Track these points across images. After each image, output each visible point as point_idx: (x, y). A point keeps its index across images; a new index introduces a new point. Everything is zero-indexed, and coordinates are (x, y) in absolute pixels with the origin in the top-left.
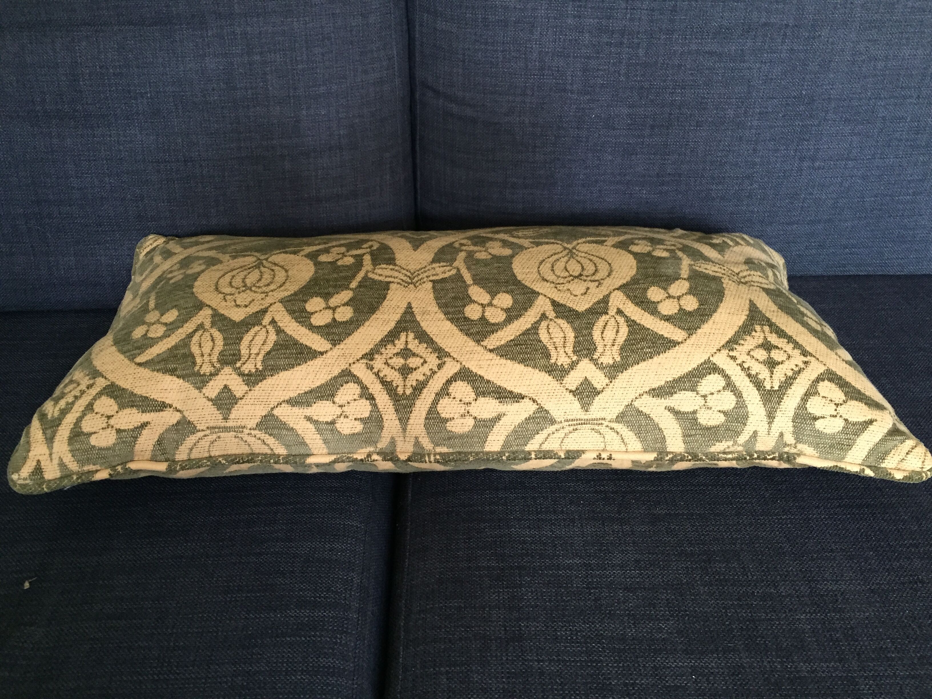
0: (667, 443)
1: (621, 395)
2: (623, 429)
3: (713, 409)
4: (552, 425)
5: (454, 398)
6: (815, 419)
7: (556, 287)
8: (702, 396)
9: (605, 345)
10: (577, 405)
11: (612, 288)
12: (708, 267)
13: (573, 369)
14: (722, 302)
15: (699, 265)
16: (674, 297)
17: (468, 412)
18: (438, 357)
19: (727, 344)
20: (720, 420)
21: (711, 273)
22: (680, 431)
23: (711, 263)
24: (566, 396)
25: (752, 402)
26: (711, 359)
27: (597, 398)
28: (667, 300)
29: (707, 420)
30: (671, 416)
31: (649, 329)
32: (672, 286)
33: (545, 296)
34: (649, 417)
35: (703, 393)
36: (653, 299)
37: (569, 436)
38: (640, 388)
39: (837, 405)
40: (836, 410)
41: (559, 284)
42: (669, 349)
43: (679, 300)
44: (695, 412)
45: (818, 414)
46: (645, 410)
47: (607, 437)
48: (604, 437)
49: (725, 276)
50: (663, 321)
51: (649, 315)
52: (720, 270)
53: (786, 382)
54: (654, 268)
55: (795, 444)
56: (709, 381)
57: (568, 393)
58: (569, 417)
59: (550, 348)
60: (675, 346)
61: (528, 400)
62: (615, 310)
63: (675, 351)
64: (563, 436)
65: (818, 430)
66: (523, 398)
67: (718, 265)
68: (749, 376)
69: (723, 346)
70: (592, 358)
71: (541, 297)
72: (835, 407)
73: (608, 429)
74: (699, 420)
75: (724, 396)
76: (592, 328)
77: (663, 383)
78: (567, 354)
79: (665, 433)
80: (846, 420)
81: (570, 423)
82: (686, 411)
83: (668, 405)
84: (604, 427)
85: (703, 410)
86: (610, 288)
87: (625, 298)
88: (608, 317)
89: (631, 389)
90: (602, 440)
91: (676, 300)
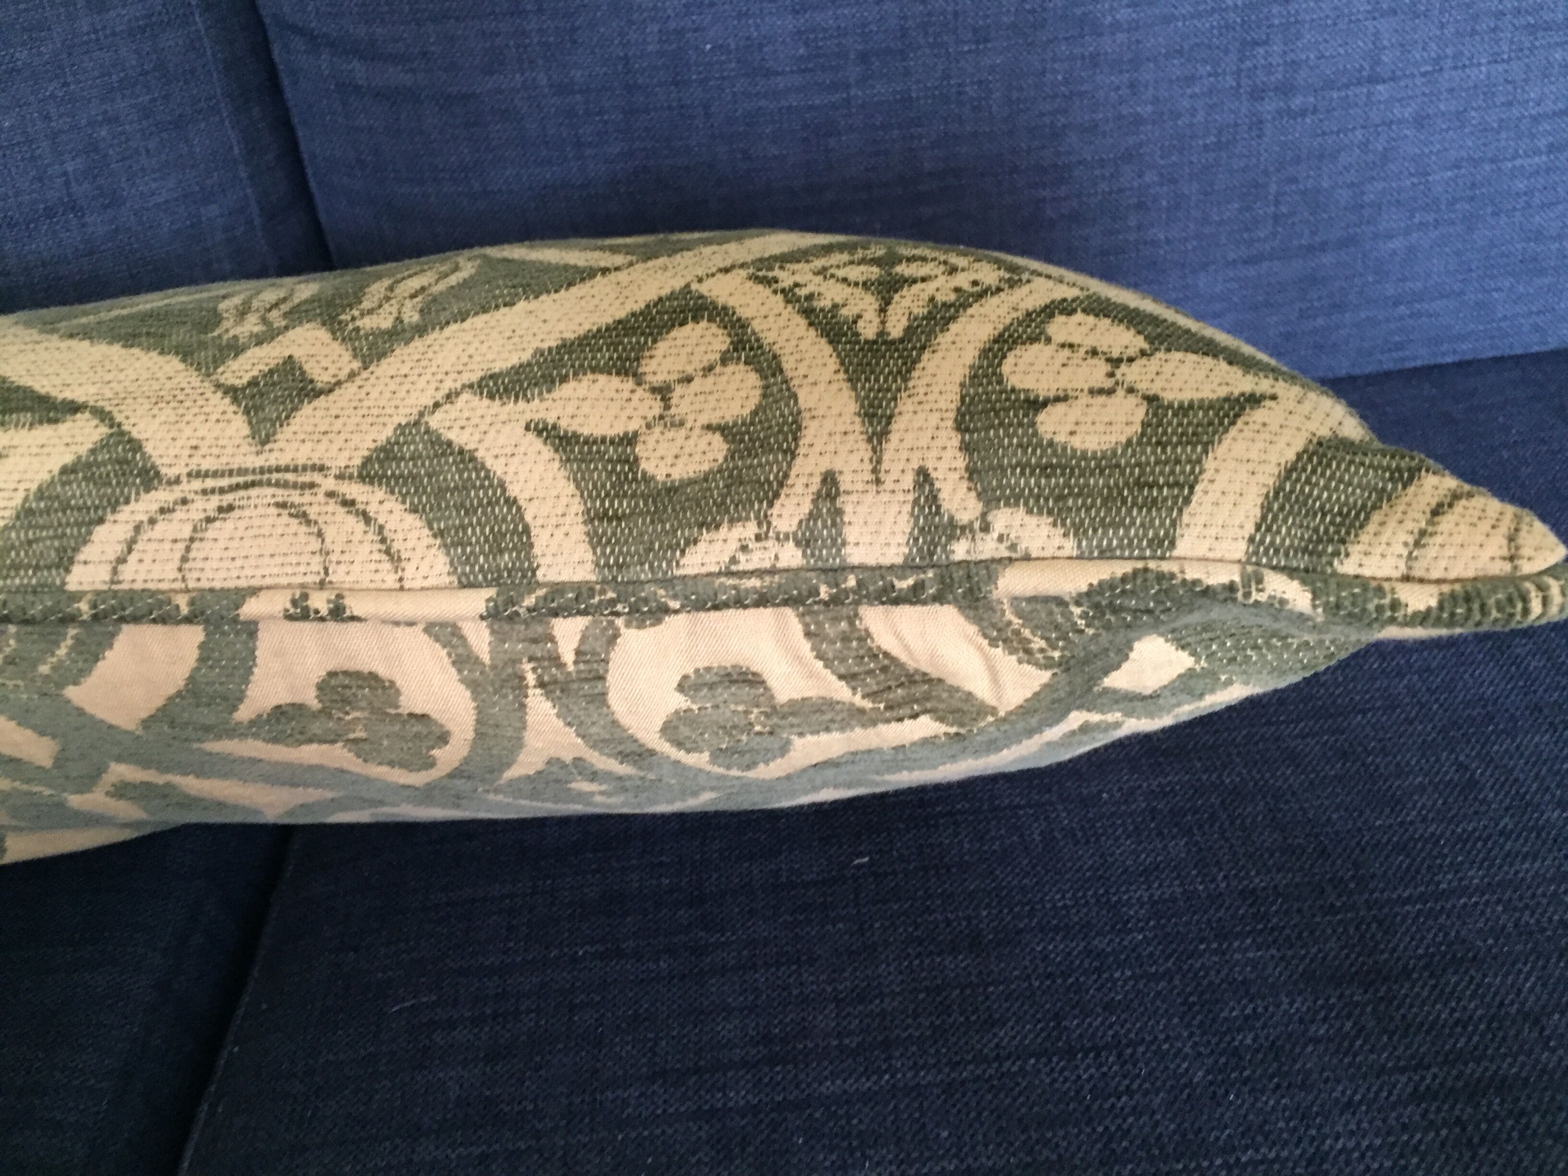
0: (537, 551)
1: (388, 395)
2: (387, 506)
3: (689, 425)
4: (148, 490)
6: (1036, 405)
8: (654, 390)
10: (239, 425)
13: (260, 344)
19: (756, 261)
20: (710, 456)
22: (577, 507)
24: (212, 402)
25: (810, 379)
26: (694, 287)
27: (307, 409)
29: (669, 460)
30: (547, 452)
34: (473, 459)
35: (658, 380)
37: (210, 534)
38: (451, 375)
39: (1116, 362)
40: (1111, 375)
42: (572, 284)
44: (630, 440)
45: (1043, 387)
46: (459, 437)
47: (330, 533)
48: (320, 534)
53: (930, 317)
55: (984, 515)
56: (679, 342)
57: (219, 394)
58: (207, 464)
60: (592, 277)
61: (86, 415)
63: (589, 285)
64: (186, 531)
65: (1051, 443)
66: (73, 412)
68: (808, 312)
69: (743, 264)
72: (1108, 368)
73: (333, 506)
74: (643, 465)
75: (724, 378)
77: (526, 356)
79: (528, 518)
80: (1151, 400)
81: (210, 483)
82: (598, 432)
83: (536, 417)
84: (321, 497)
85: (657, 430)
89: (423, 379)
90: (315, 545)
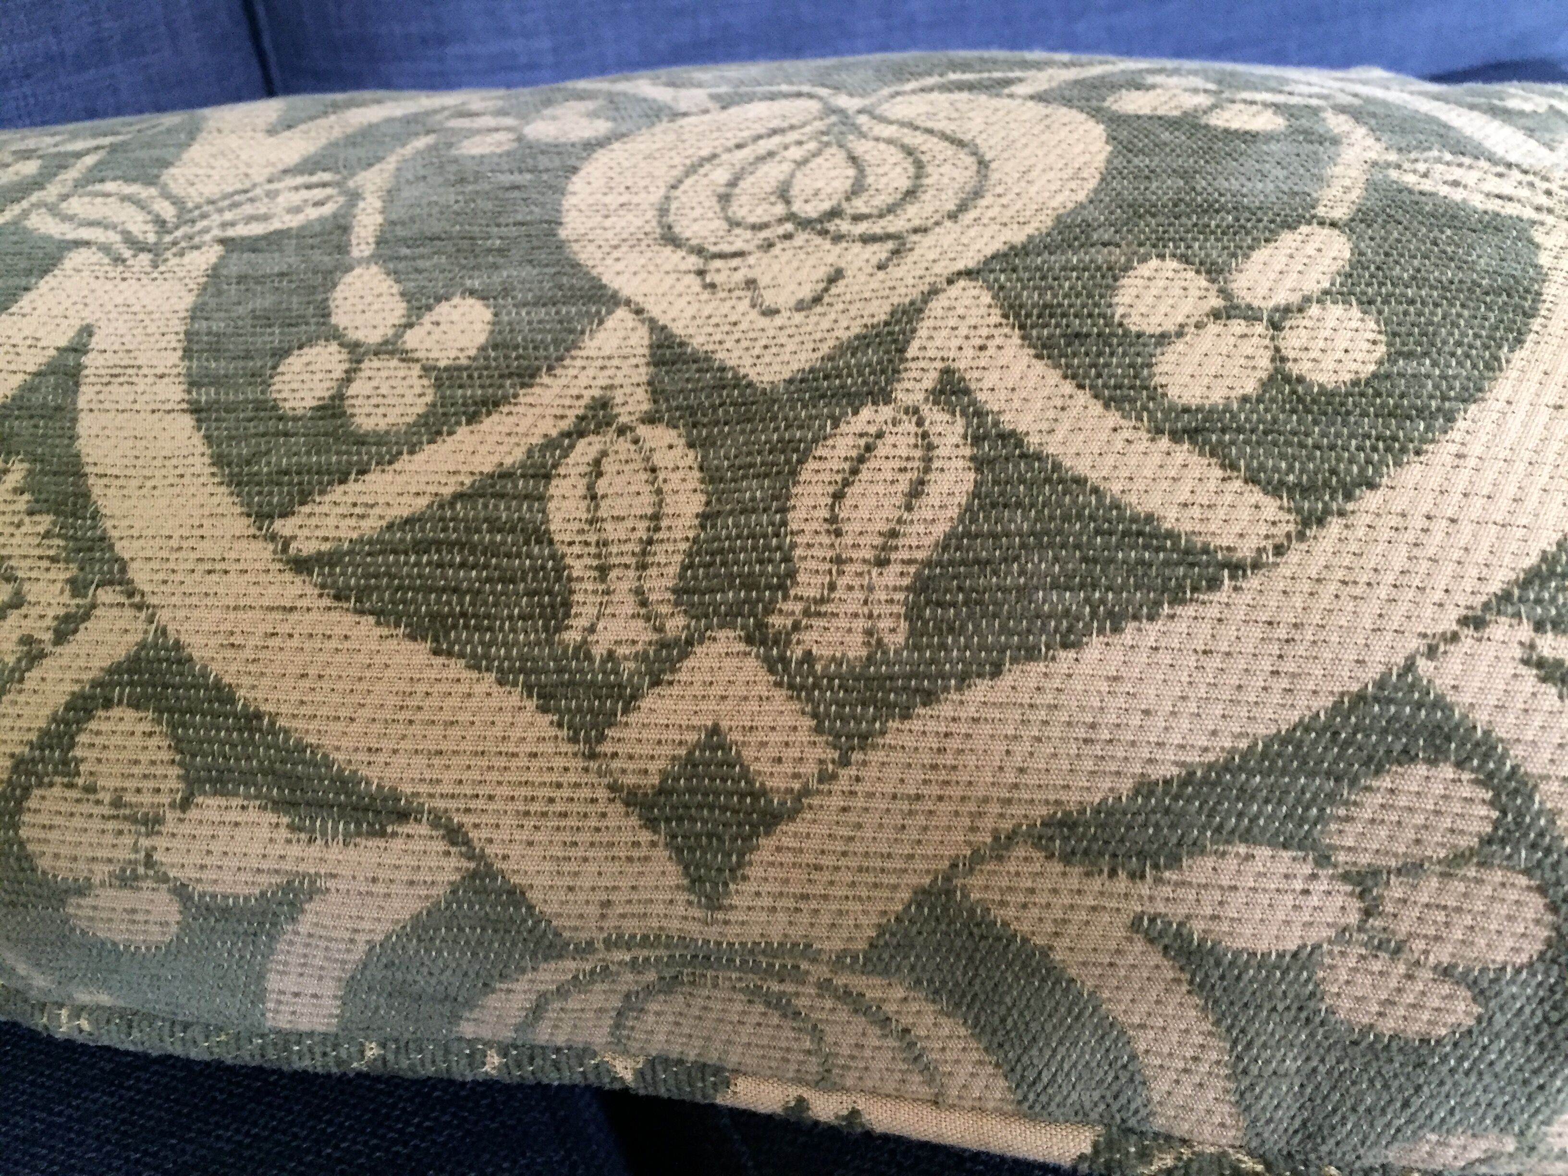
1: (891, 835)
2: (909, 1006)
3: (1409, 957)
4: (545, 958)
5: (90, 789)
7: (701, 273)
8: (1350, 877)
9: (838, 560)
10: (662, 869)
11: (944, 268)
12: (1470, 177)
13: (656, 683)
14: (1519, 341)
15: (1422, 167)
16: (1251, 315)
17: (149, 862)
18: (72, 581)
19: (1525, 584)
20: (1444, 1018)
21: (1478, 202)
22: (1215, 1050)
23: (1483, 163)
24: (611, 822)
26: (1424, 666)
27: (766, 844)
28: (1213, 328)
29: (1376, 1004)
30: (1168, 967)
31: (1080, 481)
32: (1259, 256)
33: (639, 312)
34: (1046, 960)
35: (1355, 861)
36: (1134, 324)
38: (994, 809)
41: (721, 256)
42: (1177, 600)
43: (1276, 326)
44: (1303, 961)
47: (829, 1032)
49: (1550, 220)
50: (1164, 442)
51: (1097, 408)
52: (1524, 193)
54: (1185, 175)
56: (1399, 800)
57: (619, 806)
59: (578, 568)
60: (1214, 584)
61: (424, 829)
62: (930, 381)
63: (1213, 612)
66: (403, 816)
67: (1516, 174)
69: (1505, 597)
70: (761, 626)
71: (621, 313)
73: (830, 1000)
74: (1328, 1002)
75: (1482, 891)
76: (793, 473)
77: (1124, 788)
78: (644, 603)
79: (1136, 1047)
82: (1255, 949)
83: (1149, 912)
84: (812, 989)
85: (1355, 951)
86: (937, 269)
87: (996, 317)
88: (886, 412)
89: (944, 807)
91: (1260, 328)
